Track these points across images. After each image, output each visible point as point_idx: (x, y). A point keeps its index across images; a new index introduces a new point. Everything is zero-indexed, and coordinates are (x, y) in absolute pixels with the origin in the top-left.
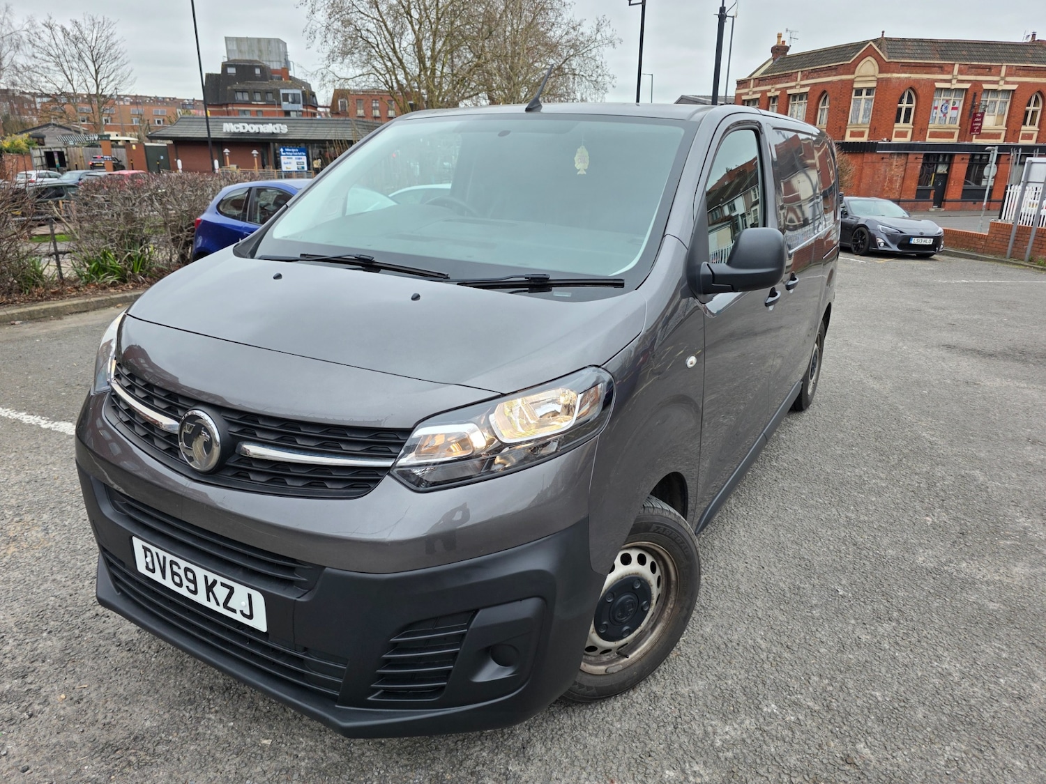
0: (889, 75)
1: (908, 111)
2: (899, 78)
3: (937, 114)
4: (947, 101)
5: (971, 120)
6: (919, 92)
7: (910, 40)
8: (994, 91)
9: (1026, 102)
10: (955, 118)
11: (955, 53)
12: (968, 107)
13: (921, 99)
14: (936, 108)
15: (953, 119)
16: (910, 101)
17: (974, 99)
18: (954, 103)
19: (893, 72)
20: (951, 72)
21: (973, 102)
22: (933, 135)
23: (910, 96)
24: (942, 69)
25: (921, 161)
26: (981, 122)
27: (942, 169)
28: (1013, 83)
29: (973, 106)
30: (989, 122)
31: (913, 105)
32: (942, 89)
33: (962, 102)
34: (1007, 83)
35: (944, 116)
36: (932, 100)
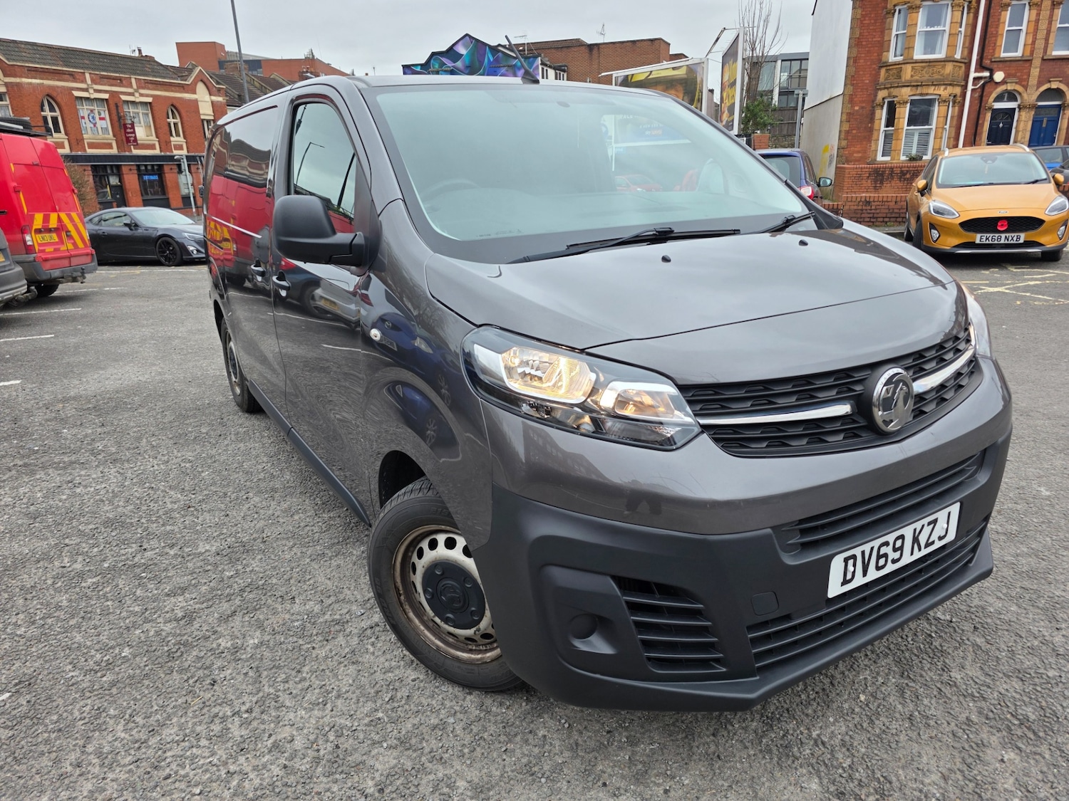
0: (17, 80)
1: (55, 120)
2: (31, 84)
3: (86, 124)
4: (92, 111)
5: (123, 130)
6: (59, 99)
7: (21, 42)
8: (133, 102)
9: (165, 114)
10: (107, 129)
11: (77, 61)
12: (115, 118)
13: (64, 108)
14: (83, 118)
15: (105, 130)
16: (52, 109)
17: (117, 110)
18: (100, 114)
19: (21, 77)
20: (84, 81)
21: (118, 113)
22: (92, 146)
23: (50, 104)
24: (73, 76)
25: (91, 172)
26: (134, 132)
27: (114, 181)
28: (147, 96)
29: (120, 118)
30: (140, 133)
31: (57, 114)
32: (81, 98)
33: (107, 112)
34: (141, 95)
35: (95, 126)
36: (77, 111)
